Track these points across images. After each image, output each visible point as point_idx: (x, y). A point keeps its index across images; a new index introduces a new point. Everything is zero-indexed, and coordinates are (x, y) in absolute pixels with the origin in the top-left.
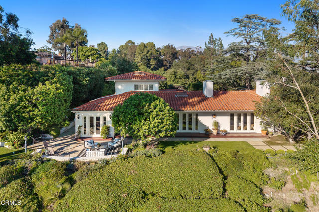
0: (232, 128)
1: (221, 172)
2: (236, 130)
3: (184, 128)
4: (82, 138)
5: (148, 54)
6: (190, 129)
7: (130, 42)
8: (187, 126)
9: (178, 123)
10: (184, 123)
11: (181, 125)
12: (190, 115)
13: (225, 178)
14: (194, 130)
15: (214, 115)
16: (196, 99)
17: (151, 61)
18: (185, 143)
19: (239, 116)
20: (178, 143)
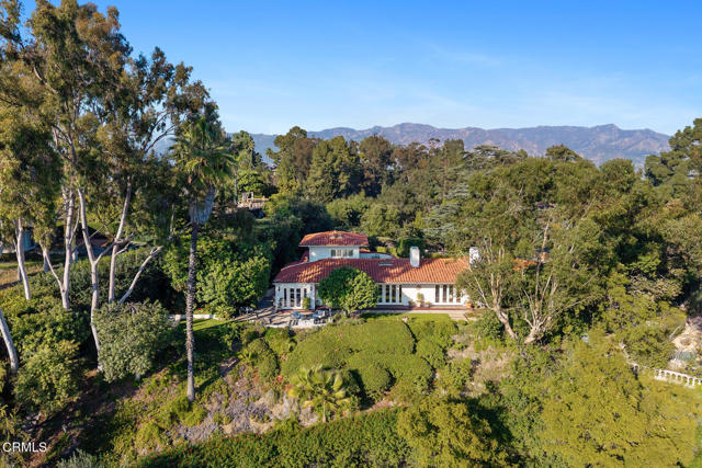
0: (437, 301)
1: (414, 336)
2: (441, 303)
3: (387, 301)
4: (283, 311)
5: (335, 164)
6: (394, 301)
7: (296, 129)
8: (391, 298)
9: (381, 294)
10: (388, 294)
11: (384, 297)
12: (394, 286)
13: (416, 341)
14: (397, 303)
15: (419, 286)
16: (397, 270)
17: (341, 176)
18: (386, 315)
19: (445, 287)
20: (379, 315)
